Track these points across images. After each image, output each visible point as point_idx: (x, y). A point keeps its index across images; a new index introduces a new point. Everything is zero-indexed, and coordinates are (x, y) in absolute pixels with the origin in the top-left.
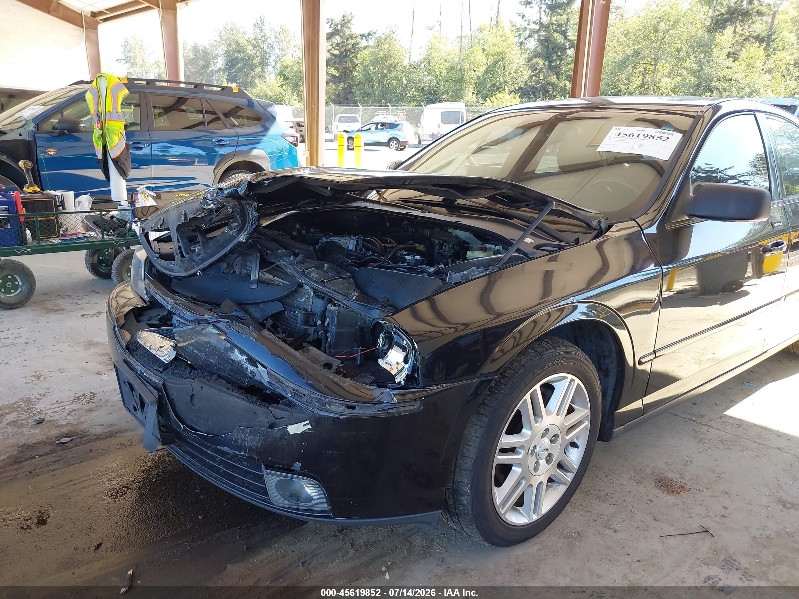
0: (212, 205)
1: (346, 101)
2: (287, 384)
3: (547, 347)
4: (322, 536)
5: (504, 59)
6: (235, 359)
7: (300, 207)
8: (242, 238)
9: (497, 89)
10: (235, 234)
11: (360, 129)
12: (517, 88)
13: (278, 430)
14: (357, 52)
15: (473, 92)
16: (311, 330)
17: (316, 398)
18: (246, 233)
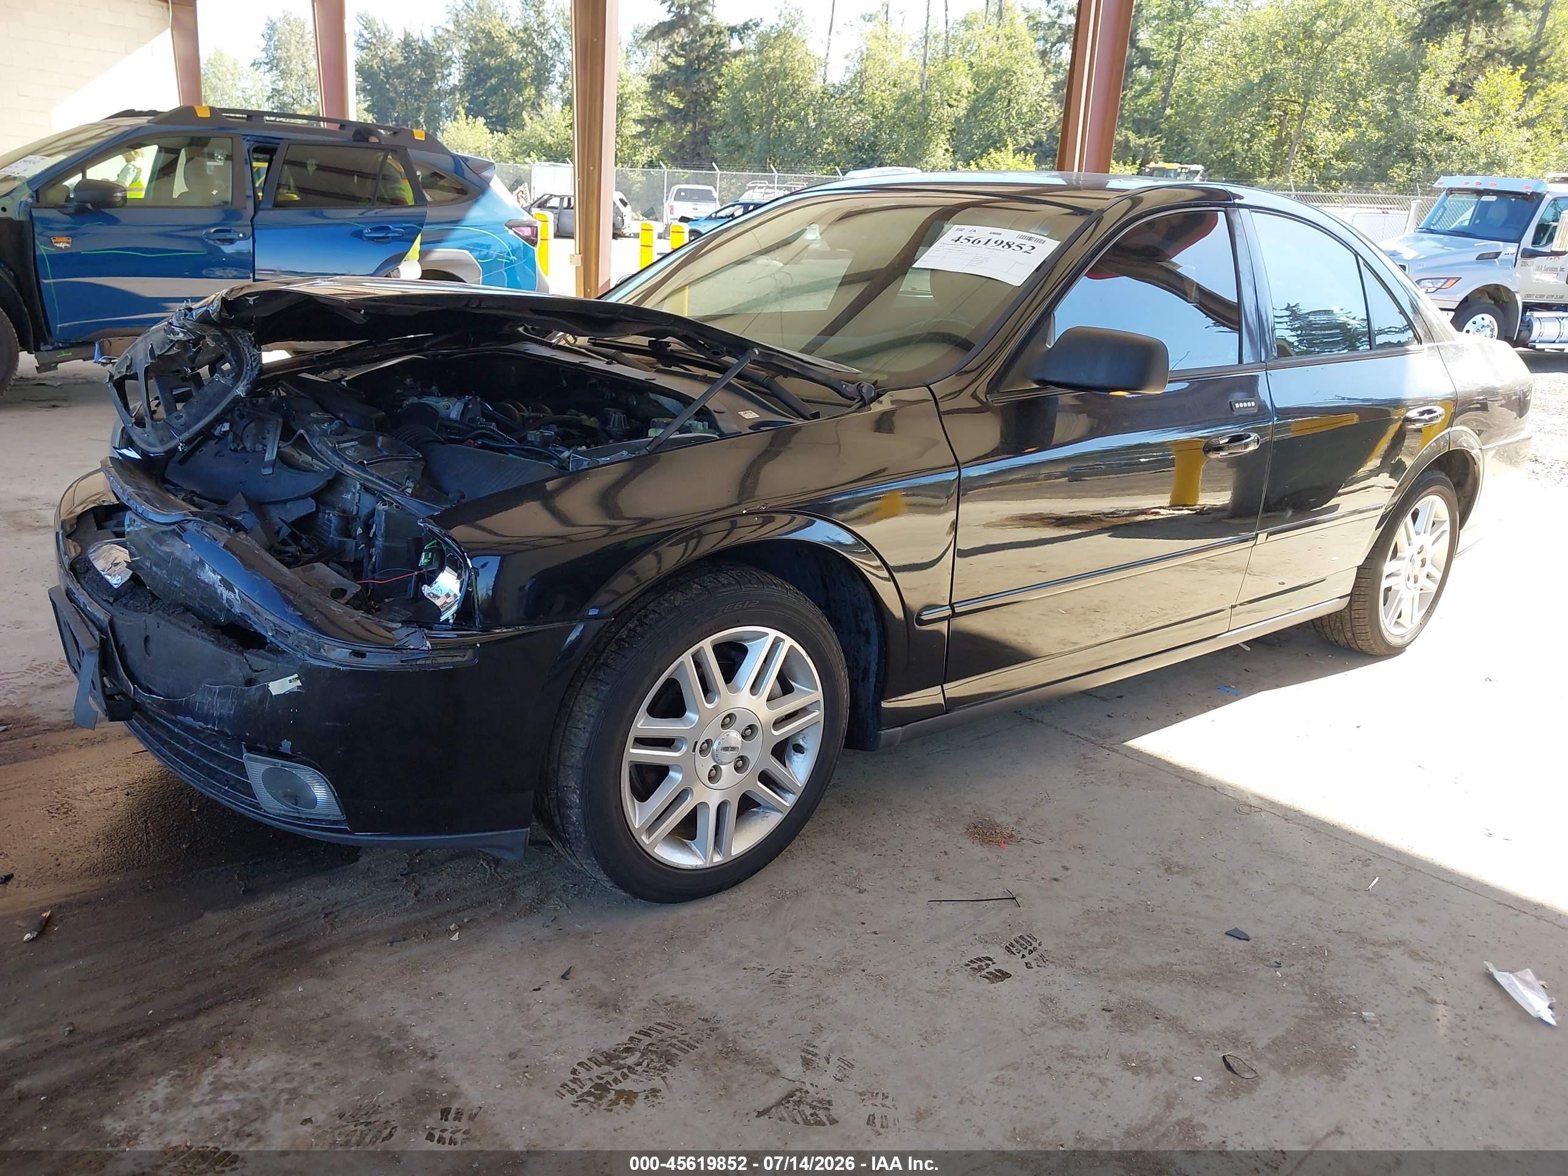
0: (181, 335)
1: (696, 158)
2: (265, 616)
3: (725, 582)
4: (373, 879)
5: (1009, 84)
6: (207, 581)
7: (428, 349)
8: (240, 391)
9: (995, 142)
10: (229, 383)
11: (713, 216)
12: (1032, 143)
13: (256, 689)
14: (722, 61)
15: (945, 147)
16: (351, 544)
17: (306, 639)
18: (245, 382)
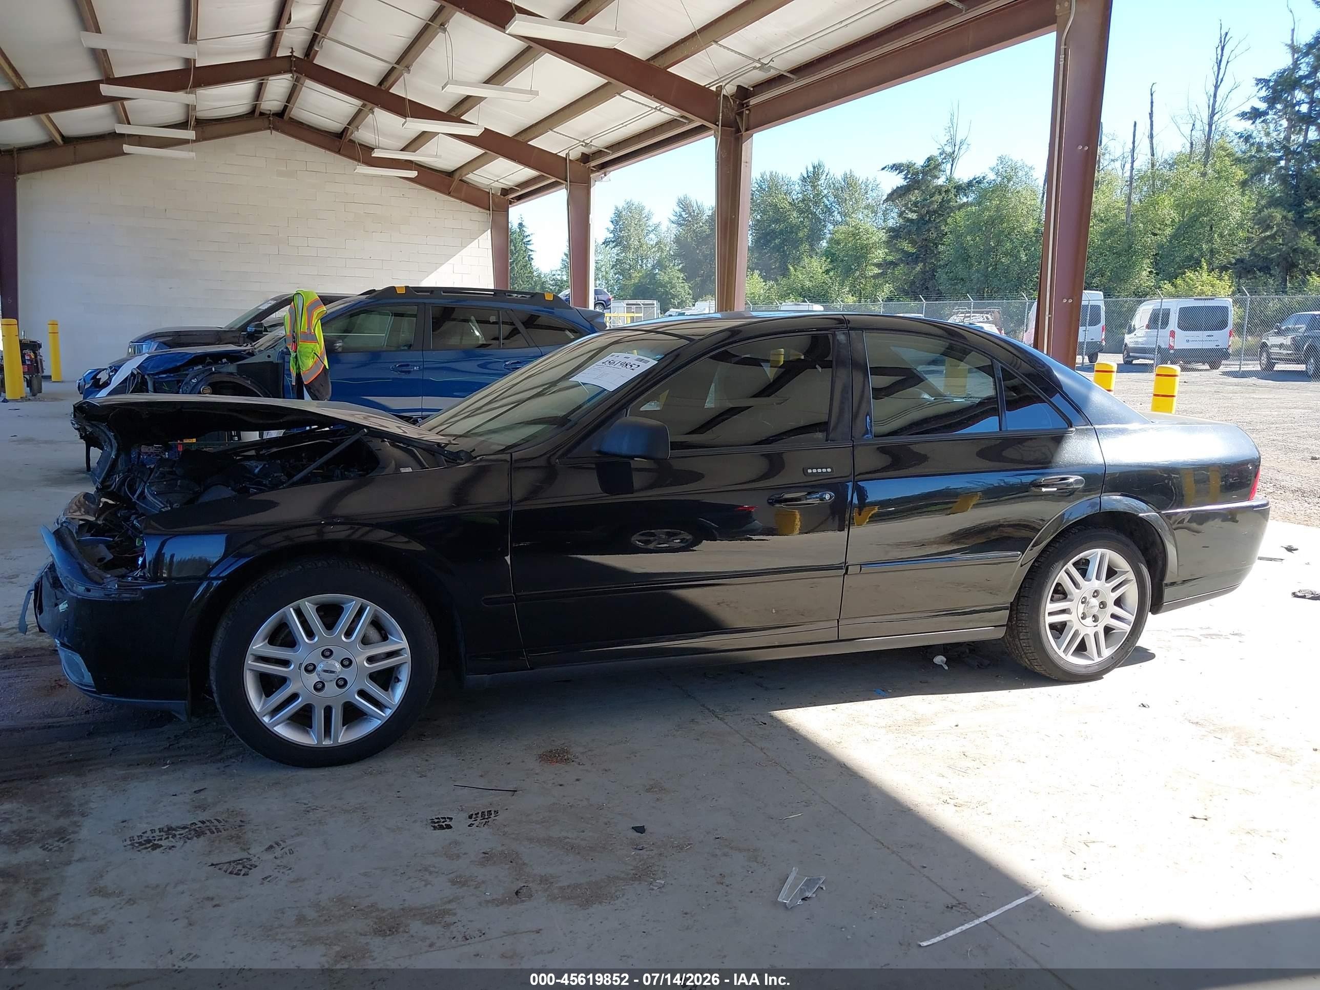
5: (1210, 211)
12: (1234, 261)
14: (948, 213)
15: (1149, 270)
